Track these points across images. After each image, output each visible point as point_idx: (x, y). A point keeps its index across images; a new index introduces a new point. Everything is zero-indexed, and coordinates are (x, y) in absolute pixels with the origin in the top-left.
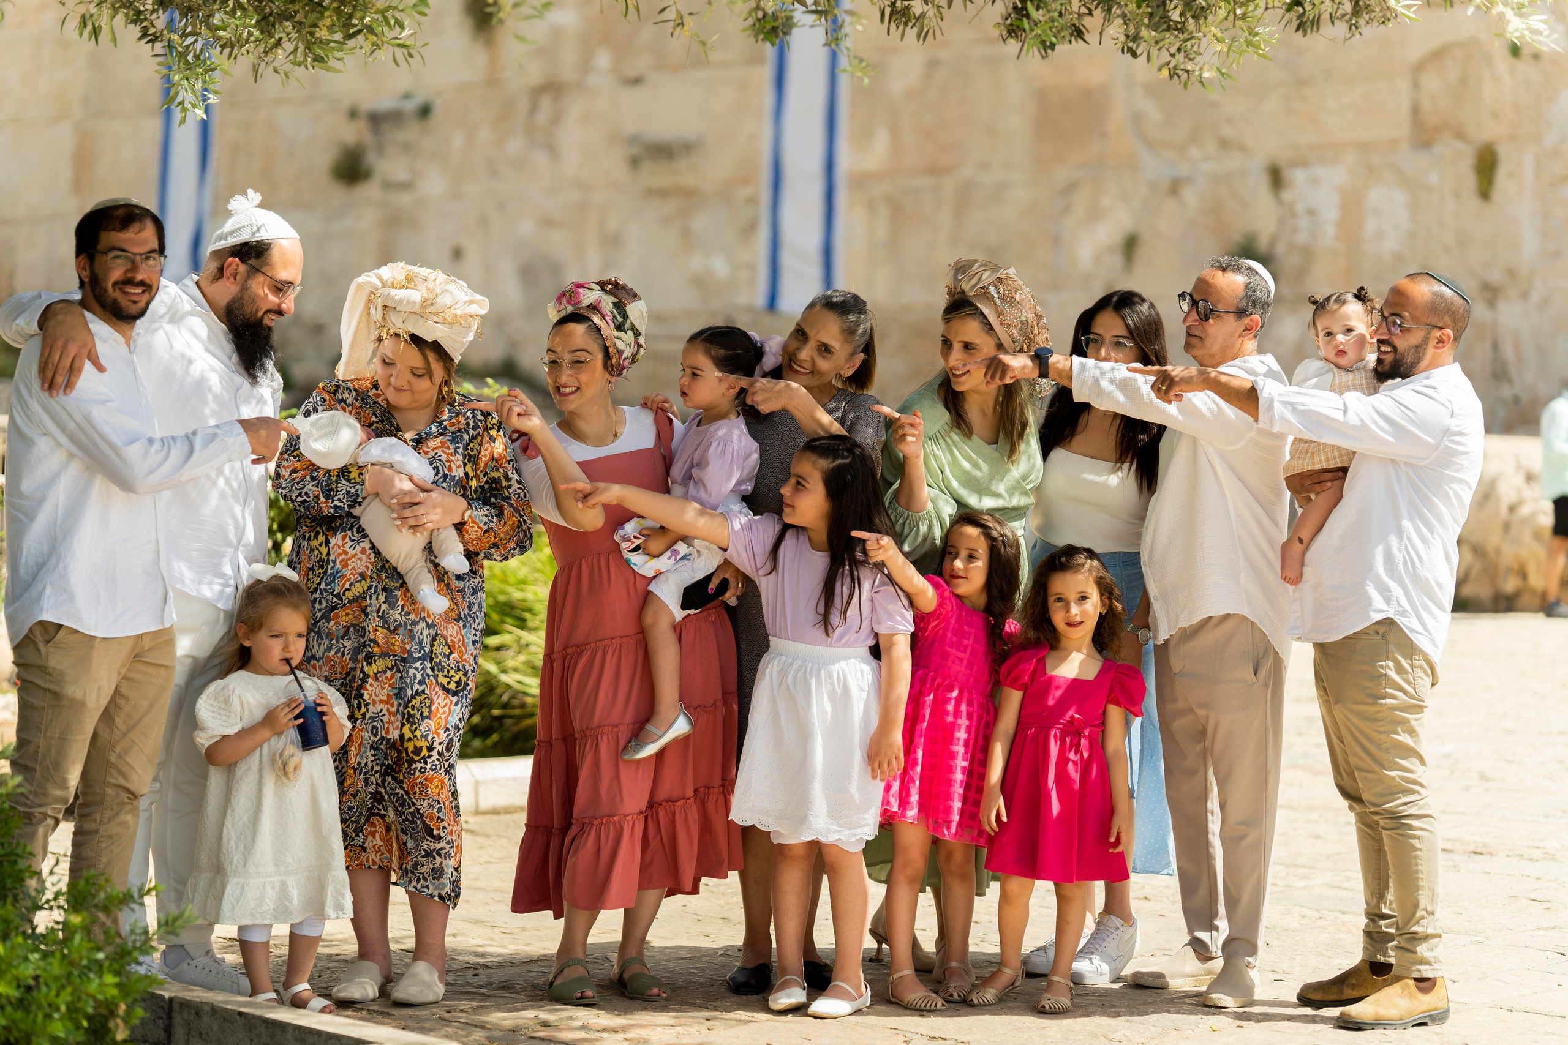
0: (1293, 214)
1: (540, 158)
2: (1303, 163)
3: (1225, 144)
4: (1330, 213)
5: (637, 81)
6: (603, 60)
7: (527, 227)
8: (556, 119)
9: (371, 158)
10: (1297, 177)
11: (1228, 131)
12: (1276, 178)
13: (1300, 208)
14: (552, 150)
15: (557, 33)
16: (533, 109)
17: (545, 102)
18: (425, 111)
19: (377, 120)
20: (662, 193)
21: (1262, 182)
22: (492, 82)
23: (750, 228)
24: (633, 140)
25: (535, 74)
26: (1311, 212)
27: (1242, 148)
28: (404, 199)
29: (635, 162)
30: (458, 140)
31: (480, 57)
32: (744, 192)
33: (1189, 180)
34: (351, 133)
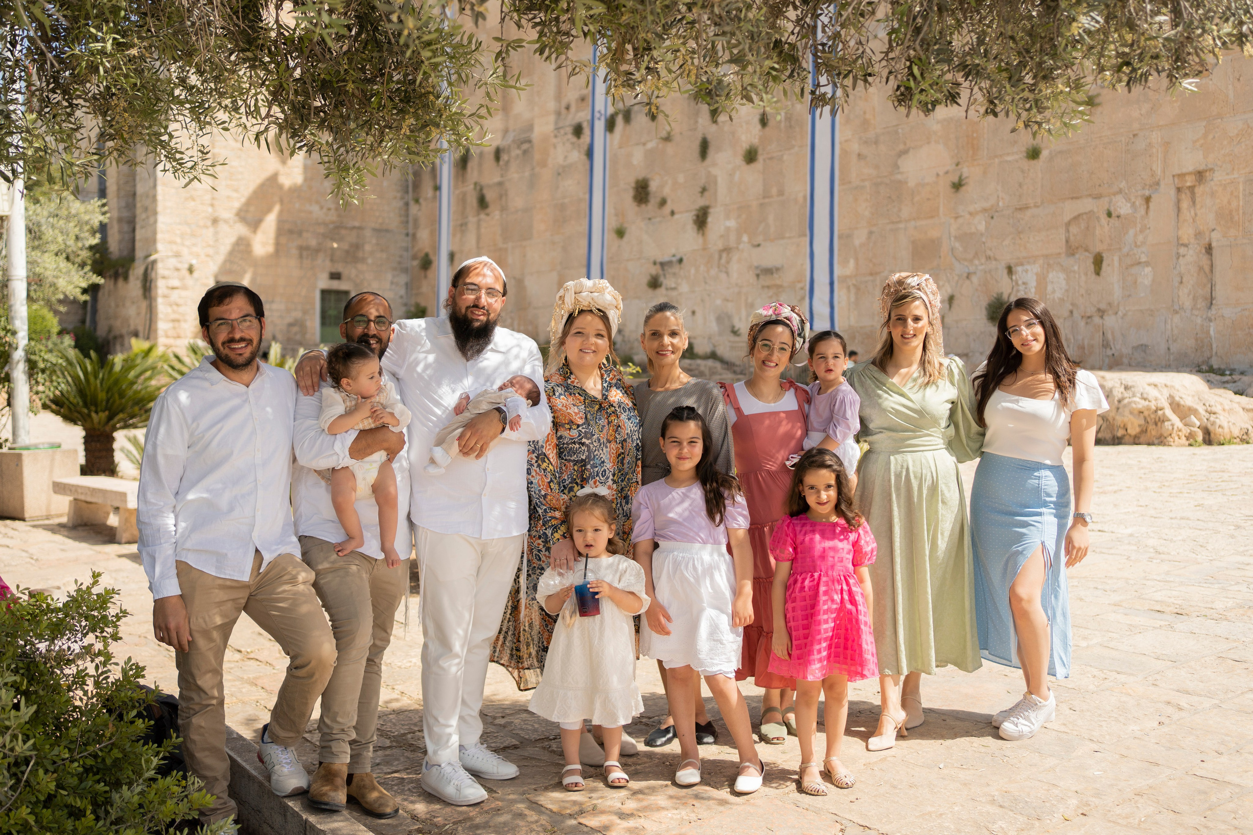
0: (1017, 284)
1: (723, 276)
2: (1022, 264)
3: (988, 258)
4: (1033, 284)
5: (759, 245)
6: (745, 238)
7: (719, 302)
8: (728, 262)
9: (662, 279)
10: (1019, 269)
11: (989, 253)
12: (1010, 270)
13: (1020, 282)
14: (727, 273)
15: (728, 229)
16: (720, 258)
17: (724, 255)
18: (681, 261)
19: (662, 264)
20: (768, 287)
21: (1005, 271)
22: (704, 249)
23: (803, 298)
24: (757, 268)
25: (720, 245)
26: (1024, 283)
27: (996, 259)
28: (674, 294)
29: (758, 276)
30: (693, 271)
31: (700, 240)
32: (799, 285)
33: (975, 273)
34: (654, 270)
